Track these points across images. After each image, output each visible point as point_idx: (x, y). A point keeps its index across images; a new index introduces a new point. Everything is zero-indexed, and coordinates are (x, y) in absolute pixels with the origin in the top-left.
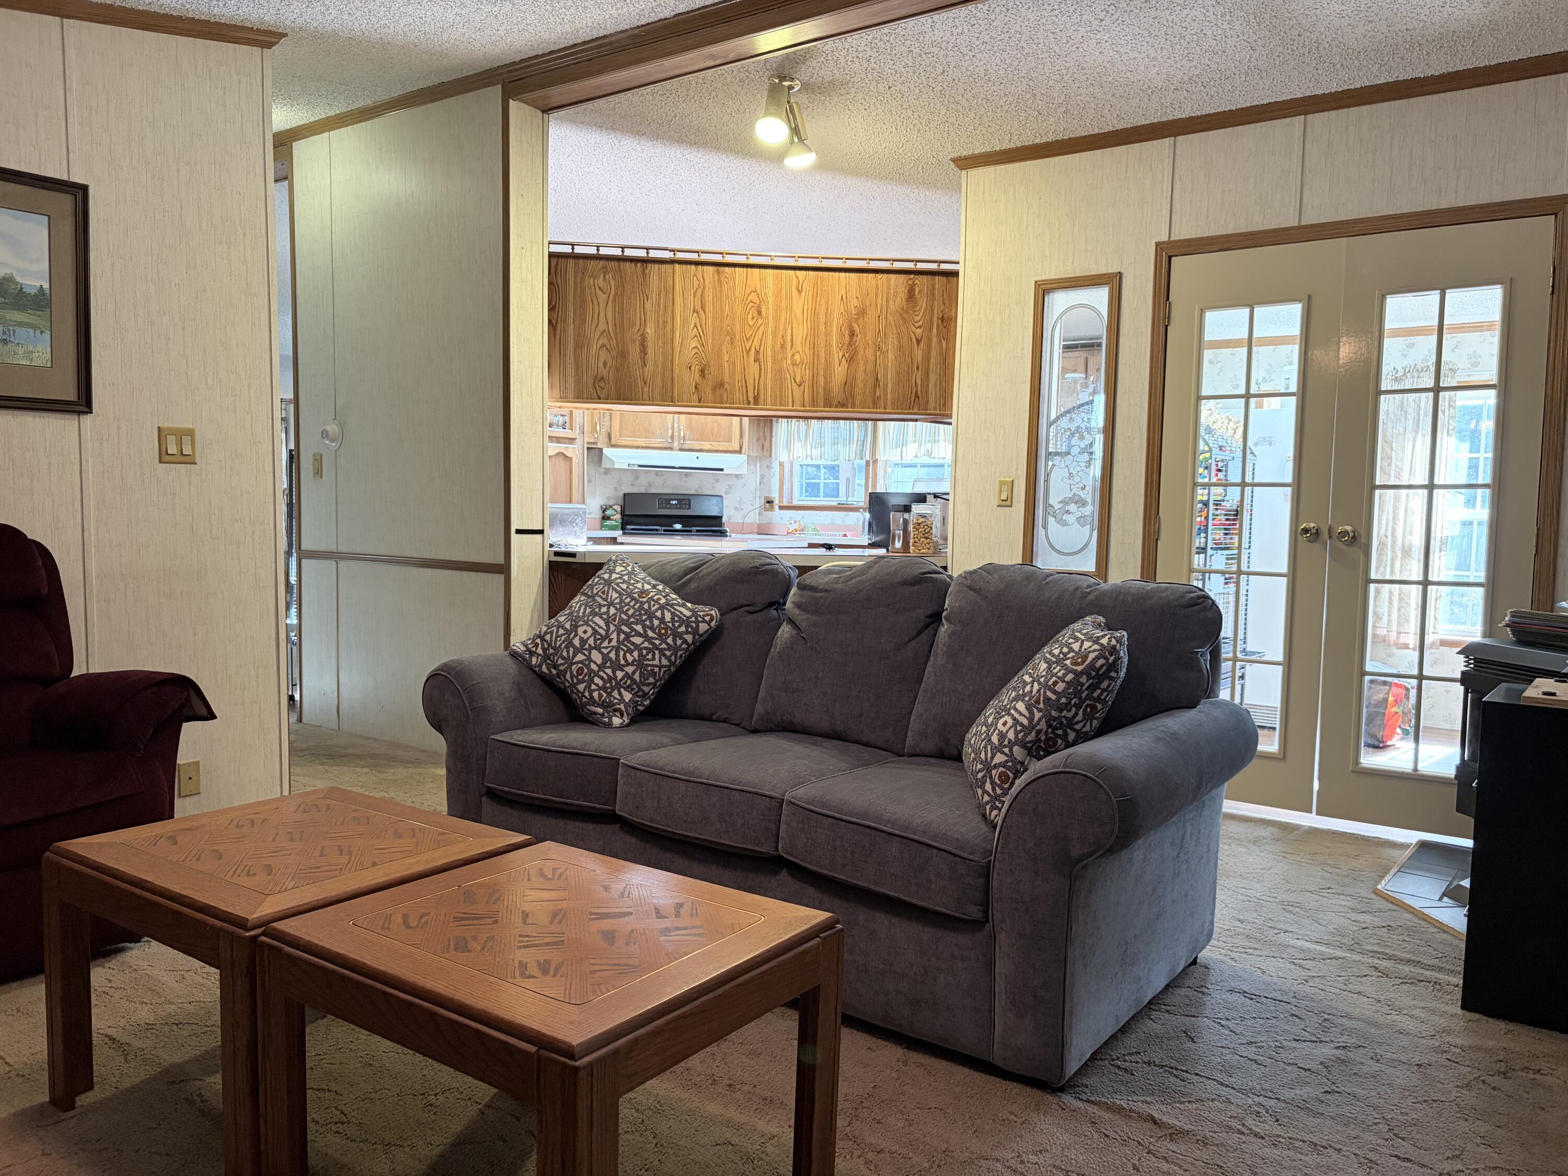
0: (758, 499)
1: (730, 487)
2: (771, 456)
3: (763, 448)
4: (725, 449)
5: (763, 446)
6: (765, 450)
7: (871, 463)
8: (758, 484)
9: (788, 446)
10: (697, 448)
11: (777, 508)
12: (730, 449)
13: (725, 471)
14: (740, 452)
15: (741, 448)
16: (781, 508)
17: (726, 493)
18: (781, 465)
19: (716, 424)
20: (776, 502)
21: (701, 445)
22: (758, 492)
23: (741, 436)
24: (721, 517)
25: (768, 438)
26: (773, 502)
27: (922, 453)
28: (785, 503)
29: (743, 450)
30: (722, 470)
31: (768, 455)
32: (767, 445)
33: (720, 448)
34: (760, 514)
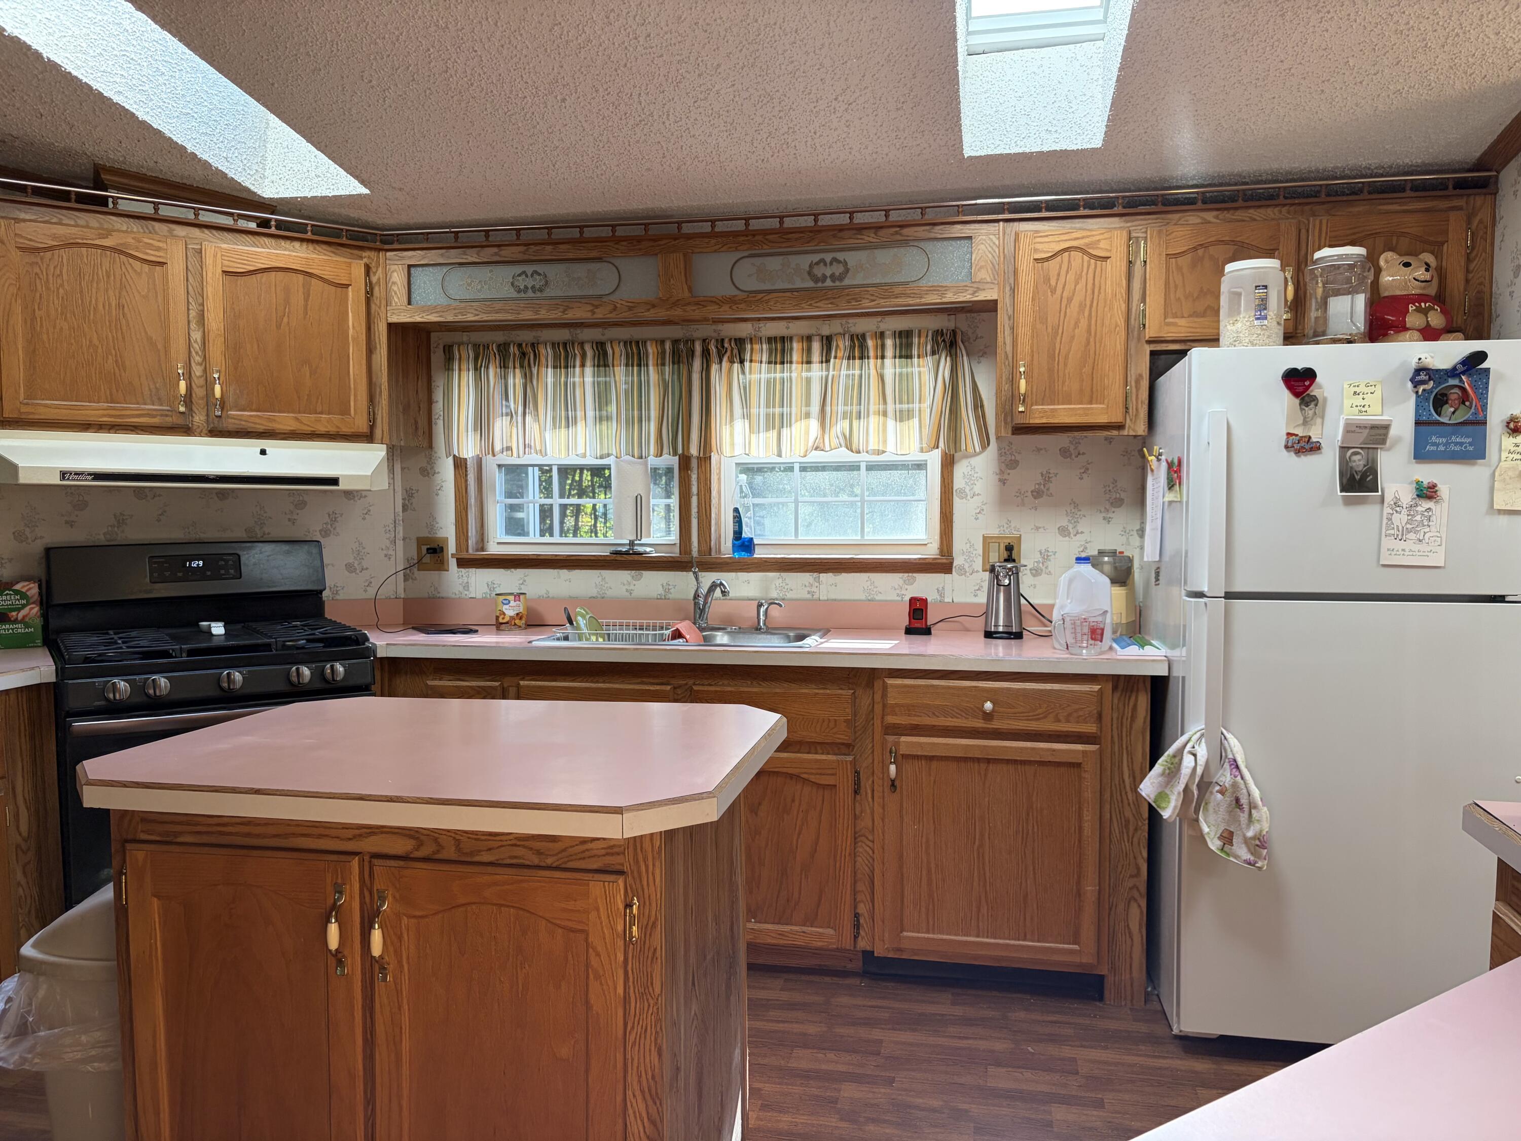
0: (400, 544)
1: (333, 518)
2: (431, 446)
3: (417, 428)
4: (332, 429)
5: (416, 423)
6: (420, 432)
7: (694, 463)
8: (399, 509)
9: (482, 424)
10: (261, 428)
11: (453, 563)
12: (345, 430)
13: (342, 486)
14: (369, 437)
15: (372, 428)
16: (464, 563)
17: (326, 533)
18: (460, 464)
19: (306, 370)
20: (452, 548)
21: (269, 419)
22: (400, 529)
23: (372, 399)
24: (321, 592)
25: (424, 406)
26: (442, 549)
27: (835, 442)
28: (472, 552)
29: (378, 433)
30: (334, 481)
31: (425, 444)
32: (422, 422)
33: (322, 429)
34: (406, 578)
